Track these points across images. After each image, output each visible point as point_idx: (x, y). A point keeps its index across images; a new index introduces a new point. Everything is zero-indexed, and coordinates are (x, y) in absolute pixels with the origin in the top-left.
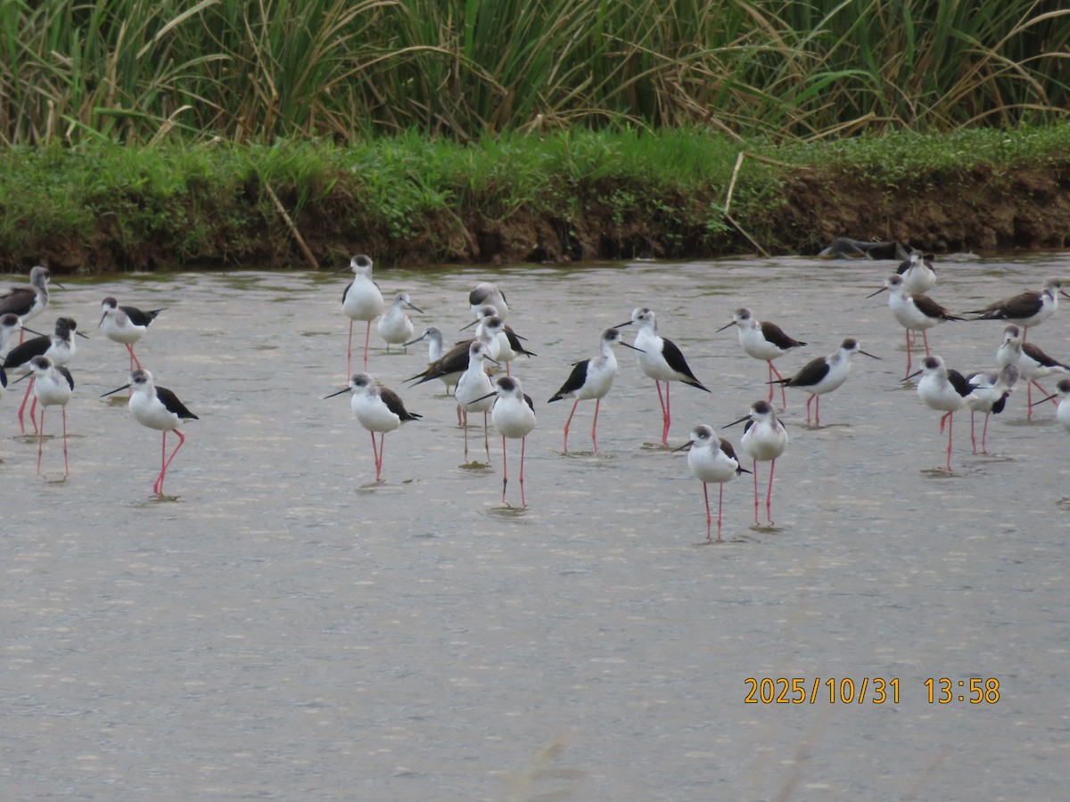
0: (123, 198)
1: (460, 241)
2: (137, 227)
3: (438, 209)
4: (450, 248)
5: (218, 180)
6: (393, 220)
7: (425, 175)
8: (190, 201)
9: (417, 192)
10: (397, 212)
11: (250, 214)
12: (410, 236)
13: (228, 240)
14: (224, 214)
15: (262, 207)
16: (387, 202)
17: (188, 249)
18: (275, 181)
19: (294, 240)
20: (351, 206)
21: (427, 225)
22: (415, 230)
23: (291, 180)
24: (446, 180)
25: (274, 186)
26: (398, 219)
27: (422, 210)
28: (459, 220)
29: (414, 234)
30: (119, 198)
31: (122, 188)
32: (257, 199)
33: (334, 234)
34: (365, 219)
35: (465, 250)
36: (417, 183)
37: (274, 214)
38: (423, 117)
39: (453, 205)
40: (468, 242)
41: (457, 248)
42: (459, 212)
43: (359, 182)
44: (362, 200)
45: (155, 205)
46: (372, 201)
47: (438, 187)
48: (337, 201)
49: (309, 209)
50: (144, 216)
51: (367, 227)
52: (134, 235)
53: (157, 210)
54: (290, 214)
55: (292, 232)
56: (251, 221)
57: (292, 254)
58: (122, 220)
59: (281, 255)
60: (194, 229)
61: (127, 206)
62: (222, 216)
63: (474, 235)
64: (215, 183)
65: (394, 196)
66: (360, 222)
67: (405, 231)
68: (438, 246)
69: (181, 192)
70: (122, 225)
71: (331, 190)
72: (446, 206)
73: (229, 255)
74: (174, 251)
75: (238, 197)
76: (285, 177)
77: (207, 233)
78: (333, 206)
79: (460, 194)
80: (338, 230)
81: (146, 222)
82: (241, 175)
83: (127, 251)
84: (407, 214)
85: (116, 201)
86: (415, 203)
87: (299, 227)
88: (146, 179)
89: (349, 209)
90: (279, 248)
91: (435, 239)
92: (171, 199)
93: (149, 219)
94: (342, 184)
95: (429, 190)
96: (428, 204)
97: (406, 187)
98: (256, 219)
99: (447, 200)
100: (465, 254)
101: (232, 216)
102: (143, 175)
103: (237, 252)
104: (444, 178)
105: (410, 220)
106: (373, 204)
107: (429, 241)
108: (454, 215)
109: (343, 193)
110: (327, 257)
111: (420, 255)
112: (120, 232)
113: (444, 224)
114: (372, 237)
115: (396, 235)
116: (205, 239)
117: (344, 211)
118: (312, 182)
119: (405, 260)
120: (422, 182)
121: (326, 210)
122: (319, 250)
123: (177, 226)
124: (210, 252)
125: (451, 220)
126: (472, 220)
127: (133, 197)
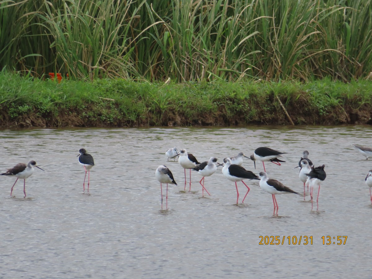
0: (227, 100)
1: (343, 116)
2: (232, 110)
3: (336, 105)
4: (340, 119)
5: (260, 94)
6: (320, 109)
7: (332, 93)
8: (250, 101)
9: (329, 99)
10: (322, 106)
11: (271, 106)
12: (326, 114)
13: (263, 115)
14: (262, 106)
15: (275, 104)
16: (318, 102)
17: (249, 118)
18: (279, 94)
19: (286, 115)
20: (306, 104)
21: (332, 111)
22: (328, 112)
23: (285, 94)
24: (339, 95)
25: (279, 96)
26: (322, 109)
27: (331, 105)
28: (343, 109)
29: (327, 114)
30: (226, 100)
31: (227, 96)
32: (273, 101)
33: (300, 113)
34: (310, 108)
35: (345, 119)
36: (329, 96)
37: (279, 106)
38: (331, 73)
39: (341, 104)
40: (346, 117)
41: (342, 119)
42: (343, 106)
43: (309, 95)
44: (310, 102)
45: (238, 102)
46: (313, 102)
47: (336, 97)
48: (301, 102)
49: (291, 104)
50: (234, 106)
51: (311, 111)
52: (231, 113)
53: (239, 104)
54: (284, 106)
55: (285, 112)
56: (271, 108)
57: (285, 120)
58: (227, 107)
59: (281, 120)
60: (251, 111)
61: (229, 102)
62: (261, 106)
63: (348, 114)
64: (259, 95)
65: (321, 101)
66: (309, 109)
67: (324, 113)
68: (336, 118)
69: (247, 98)
70: (227, 109)
71: (299, 98)
72: (339, 104)
73: (263, 120)
74: (244, 118)
75: (267, 100)
76: (283, 93)
77: (256, 112)
78: (299, 104)
79: (343, 100)
80: (301, 112)
81: (235, 108)
82: (268, 92)
83: (228, 118)
84: (325, 107)
85: (224, 101)
86: (328, 103)
87: (287, 111)
88: (235, 93)
89: (305, 105)
90: (280, 118)
91: (335, 116)
92: (244, 100)
93: (236, 107)
94: (303, 96)
95: (333, 98)
96: (333, 103)
97: (325, 97)
98: (273, 107)
99: (339, 102)
100: (345, 121)
101: (265, 106)
102: (234, 92)
103: (266, 119)
104: (338, 94)
105: (326, 109)
106: (313, 103)
107: (333, 116)
108: (342, 107)
109: (303, 99)
110: (297, 121)
111: (329, 121)
112: (226, 112)
113: (338, 110)
114: (313, 115)
115: (321, 114)
116: (255, 114)
117: (303, 105)
118: (292, 95)
119: (324, 123)
120: (331, 96)
121: (297, 104)
122: (294, 119)
123: (245, 110)
124: (257, 119)
125: (341, 109)
126: (348, 109)
127: (230, 99)
